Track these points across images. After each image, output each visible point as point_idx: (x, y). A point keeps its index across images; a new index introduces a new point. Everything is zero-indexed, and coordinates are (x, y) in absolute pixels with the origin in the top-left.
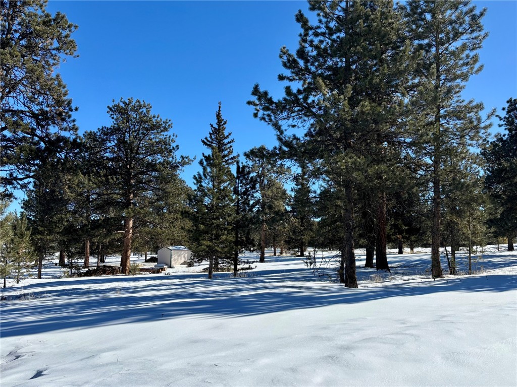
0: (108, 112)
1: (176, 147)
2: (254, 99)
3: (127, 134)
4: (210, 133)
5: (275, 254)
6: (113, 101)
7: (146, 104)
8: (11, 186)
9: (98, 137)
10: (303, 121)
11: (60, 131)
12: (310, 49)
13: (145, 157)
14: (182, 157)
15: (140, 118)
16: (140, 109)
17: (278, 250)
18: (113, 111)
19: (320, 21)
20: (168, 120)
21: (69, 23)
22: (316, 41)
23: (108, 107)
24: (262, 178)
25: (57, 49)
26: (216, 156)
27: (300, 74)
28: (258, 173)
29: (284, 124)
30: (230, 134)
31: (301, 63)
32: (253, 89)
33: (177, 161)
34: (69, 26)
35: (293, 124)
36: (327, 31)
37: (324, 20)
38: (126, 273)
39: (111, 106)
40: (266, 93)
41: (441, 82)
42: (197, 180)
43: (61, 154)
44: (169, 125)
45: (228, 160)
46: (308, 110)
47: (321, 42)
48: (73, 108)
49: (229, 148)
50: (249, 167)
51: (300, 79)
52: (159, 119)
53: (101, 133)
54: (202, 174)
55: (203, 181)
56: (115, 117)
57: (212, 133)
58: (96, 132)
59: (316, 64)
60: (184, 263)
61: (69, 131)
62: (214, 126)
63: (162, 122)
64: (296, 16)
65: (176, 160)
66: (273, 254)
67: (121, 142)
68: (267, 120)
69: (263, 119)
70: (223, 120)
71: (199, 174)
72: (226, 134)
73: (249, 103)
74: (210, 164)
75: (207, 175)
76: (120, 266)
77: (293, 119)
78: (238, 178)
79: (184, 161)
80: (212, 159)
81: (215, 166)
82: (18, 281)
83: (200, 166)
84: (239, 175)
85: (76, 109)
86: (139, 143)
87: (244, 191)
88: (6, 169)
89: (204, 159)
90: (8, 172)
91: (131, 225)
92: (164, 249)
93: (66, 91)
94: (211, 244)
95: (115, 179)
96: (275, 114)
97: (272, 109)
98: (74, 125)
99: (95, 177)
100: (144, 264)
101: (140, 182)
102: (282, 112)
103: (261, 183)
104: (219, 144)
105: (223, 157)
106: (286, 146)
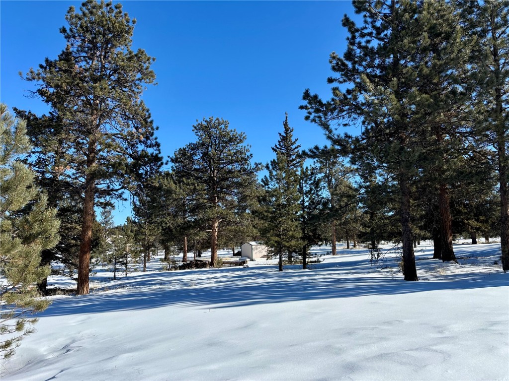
0: (193, 130)
1: (250, 155)
2: (305, 103)
3: (210, 149)
4: (279, 141)
5: (348, 248)
6: (197, 121)
7: (224, 121)
8: (109, 196)
9: (186, 152)
10: (353, 119)
11: (146, 148)
12: (358, 51)
13: (225, 166)
14: (256, 164)
15: (219, 133)
16: (219, 125)
17: (351, 244)
18: (197, 129)
19: (366, 22)
20: (243, 133)
21: (148, 56)
22: (363, 41)
23: (193, 126)
24: (330, 178)
25: (139, 79)
26: (281, 160)
27: (349, 75)
28: (326, 173)
29: (333, 124)
30: (296, 140)
31: (350, 65)
32: (303, 94)
34: (148, 60)
35: (344, 123)
36: (374, 32)
37: (369, 20)
38: (214, 266)
39: (195, 126)
40: (316, 97)
41: (501, 66)
42: (264, 183)
43: (146, 167)
44: (244, 137)
45: (296, 163)
46: (357, 109)
47: (368, 42)
48: (155, 128)
49: (296, 152)
50: (317, 169)
51: (350, 80)
52: (235, 133)
53: (189, 149)
54: (268, 178)
55: (269, 183)
56: (199, 134)
57: (280, 140)
58: (185, 148)
59: (364, 63)
60: (264, 256)
61: (153, 147)
62: (282, 135)
63: (238, 135)
64: (343, 21)
65: (251, 167)
66: (346, 247)
67: (206, 155)
68: (317, 121)
69: (314, 120)
70: (290, 128)
71: (265, 177)
72: (293, 140)
73: (301, 107)
74: (275, 167)
75: (273, 178)
76: (210, 260)
77: (344, 118)
78: (302, 179)
79: (258, 167)
80: (277, 164)
81: (280, 169)
82: (126, 274)
83: (267, 170)
84: (303, 176)
85: (157, 129)
86: (220, 155)
87: (309, 191)
88: (105, 182)
89: (270, 163)
90: (106, 185)
91: (216, 225)
92: (246, 244)
93: (149, 114)
94: (279, 239)
95: (201, 187)
96: (326, 114)
97: (322, 111)
98: (156, 142)
99: (185, 185)
100: (232, 257)
101: (222, 188)
102: (332, 113)
103: (329, 182)
104: (287, 150)
105: (292, 161)
106: (338, 145)
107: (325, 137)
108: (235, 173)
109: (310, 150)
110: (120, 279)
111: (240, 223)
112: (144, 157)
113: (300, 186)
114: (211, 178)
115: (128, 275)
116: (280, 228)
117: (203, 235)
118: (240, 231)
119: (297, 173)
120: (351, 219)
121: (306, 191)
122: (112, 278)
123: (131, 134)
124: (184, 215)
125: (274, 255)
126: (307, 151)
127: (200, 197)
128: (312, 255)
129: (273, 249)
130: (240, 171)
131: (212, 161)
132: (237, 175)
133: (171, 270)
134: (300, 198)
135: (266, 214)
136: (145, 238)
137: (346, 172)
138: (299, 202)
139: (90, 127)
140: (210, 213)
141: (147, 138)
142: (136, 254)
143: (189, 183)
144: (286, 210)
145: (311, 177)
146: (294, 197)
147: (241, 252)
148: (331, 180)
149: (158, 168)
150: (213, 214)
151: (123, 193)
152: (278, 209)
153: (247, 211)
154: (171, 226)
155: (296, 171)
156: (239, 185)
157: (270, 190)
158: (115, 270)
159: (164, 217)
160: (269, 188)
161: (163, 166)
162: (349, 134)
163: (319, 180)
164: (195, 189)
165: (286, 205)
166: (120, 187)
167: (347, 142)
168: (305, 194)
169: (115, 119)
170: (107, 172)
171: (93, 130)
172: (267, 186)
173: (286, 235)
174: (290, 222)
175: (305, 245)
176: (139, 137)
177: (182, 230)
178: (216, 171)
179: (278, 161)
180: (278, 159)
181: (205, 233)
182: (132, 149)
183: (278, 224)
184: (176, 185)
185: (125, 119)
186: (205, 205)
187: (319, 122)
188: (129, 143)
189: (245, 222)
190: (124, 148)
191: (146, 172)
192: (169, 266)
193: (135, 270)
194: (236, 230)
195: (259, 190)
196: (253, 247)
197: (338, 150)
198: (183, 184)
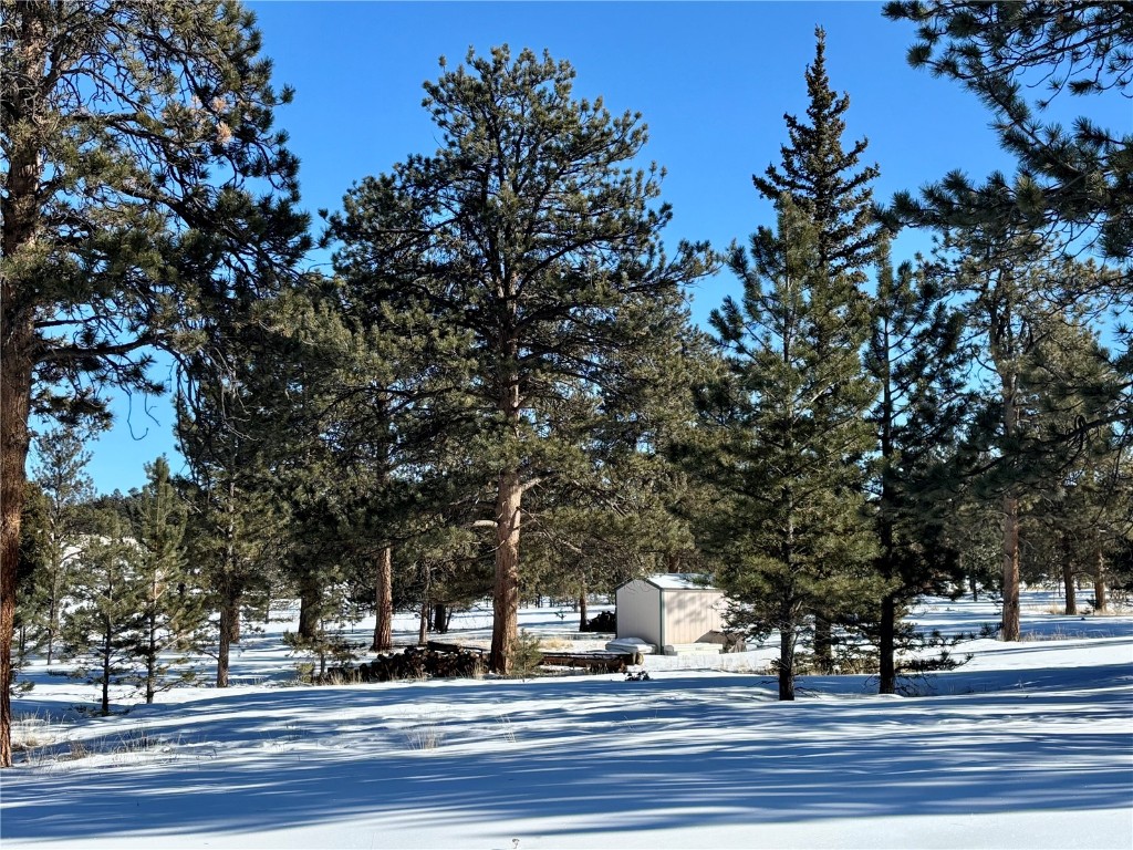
0: (425, 104)
1: (662, 211)
3: (493, 180)
4: (785, 151)
5: (1070, 609)
6: (442, 64)
7: (556, 64)
8: (92, 374)
9: (396, 194)
10: (1116, 63)
11: (240, 176)
13: (557, 256)
14: (684, 246)
15: (534, 114)
16: (533, 83)
17: (1084, 594)
18: (440, 100)
20: (633, 114)
23: (426, 85)
24: (1001, 310)
26: (794, 231)
28: (984, 288)
29: (1030, 83)
30: (860, 148)
33: (666, 266)
35: (1079, 78)
38: (502, 669)
39: (435, 83)
42: (723, 329)
43: (241, 255)
44: (635, 134)
45: (857, 246)
48: (277, 92)
49: (858, 200)
50: (947, 270)
52: (599, 115)
53: (408, 180)
54: (741, 306)
55: (744, 330)
56: (450, 118)
57: (791, 147)
58: (388, 177)
60: (710, 637)
61: (268, 174)
62: (799, 122)
63: (611, 125)
65: (663, 259)
66: (1062, 607)
67: (475, 205)
68: (960, 70)
69: (948, 66)
70: (834, 95)
71: (729, 303)
72: (846, 148)
73: (895, 11)
74: (772, 263)
75: (760, 307)
76: (488, 645)
77: (1076, 57)
78: (884, 312)
79: (693, 261)
80: (780, 247)
81: (790, 271)
82: (150, 695)
83: (734, 277)
84: (890, 303)
85: (287, 97)
86: (537, 208)
87: (912, 364)
88: (77, 315)
89: (748, 247)
90: (80, 327)
91: (516, 500)
92: (637, 583)
93: (255, 37)
94: (781, 567)
95: (455, 341)
96: (998, 41)
97: (986, 27)
98: (283, 154)
99: (389, 334)
100: (575, 638)
101: (539, 348)
102: (1028, 34)
103: (998, 327)
104: (820, 187)
105: (838, 237)
106: (1050, 173)
107: (996, 138)
108: (599, 287)
109: (930, 194)
110: (126, 712)
111: (612, 494)
112: (236, 214)
113: (874, 344)
114: (496, 306)
115: (158, 698)
116: (785, 521)
117: (462, 540)
118: (612, 528)
119: (862, 288)
120: (1085, 488)
121: (899, 366)
122: (94, 707)
123: (182, 121)
124: (380, 458)
125: (755, 632)
126: (916, 196)
127: (450, 384)
128: (920, 636)
129: (749, 607)
130: (615, 278)
131: (501, 234)
132: (606, 295)
133: (329, 680)
134: (874, 392)
135: (725, 459)
136: (224, 550)
137: (1073, 286)
138: (867, 413)
139: (17, 89)
140: (493, 453)
141: (246, 135)
142: (191, 613)
143: (404, 325)
144: (812, 447)
145: (925, 307)
146: (851, 388)
147: (614, 617)
148: (1005, 319)
149: (290, 263)
150: (503, 455)
151: (146, 361)
152: (777, 438)
153: (643, 447)
154: (333, 500)
155: (858, 277)
156: (610, 335)
157: (744, 357)
158: (107, 675)
159: (299, 465)
160: (741, 349)
161: (308, 253)
162: (1099, 123)
163: (958, 320)
164: (430, 349)
165: (811, 423)
166: (132, 338)
167: (1091, 161)
168: (897, 377)
169: (119, 54)
170: (88, 273)
171: (30, 102)
172: (733, 343)
173: (808, 551)
174: (828, 495)
175: (894, 594)
176: (215, 130)
177: (376, 518)
178: (516, 278)
179: (783, 236)
180: (782, 228)
181: (469, 534)
182: (182, 182)
183: (778, 504)
184: (353, 331)
185: (155, 56)
186: (470, 419)
187: (968, 73)
188: (171, 158)
189: (633, 491)
190: (153, 178)
191: (242, 275)
192: (323, 665)
193: (187, 677)
194: (597, 524)
195: (694, 357)
196: (667, 596)
197: (1048, 191)
198: (383, 330)
